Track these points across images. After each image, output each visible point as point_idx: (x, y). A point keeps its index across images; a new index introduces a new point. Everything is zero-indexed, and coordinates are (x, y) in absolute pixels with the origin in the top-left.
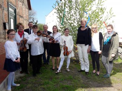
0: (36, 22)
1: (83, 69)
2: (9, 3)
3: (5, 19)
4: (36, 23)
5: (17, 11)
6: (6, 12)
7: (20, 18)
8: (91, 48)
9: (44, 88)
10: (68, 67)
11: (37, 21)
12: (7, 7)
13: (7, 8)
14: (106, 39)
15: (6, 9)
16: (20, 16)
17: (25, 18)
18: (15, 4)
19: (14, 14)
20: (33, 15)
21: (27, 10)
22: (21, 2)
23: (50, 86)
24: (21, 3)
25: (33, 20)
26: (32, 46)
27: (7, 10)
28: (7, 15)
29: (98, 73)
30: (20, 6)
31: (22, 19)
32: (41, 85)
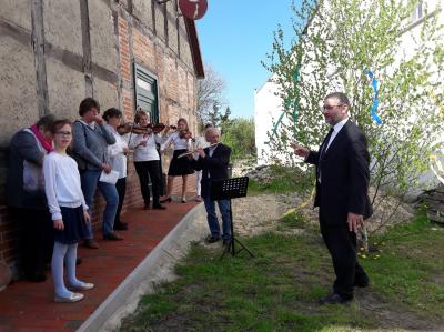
0: (224, 115)
2: (137, 66)
3: (127, 113)
4: (225, 119)
5: (160, 85)
6: (127, 93)
7: (170, 107)
9: (227, 318)
11: (228, 109)
12: (131, 77)
13: (131, 80)
15: (127, 85)
16: (169, 100)
17: (185, 106)
18: (152, 65)
19: (153, 97)
20: (214, 91)
21: (191, 78)
22: (171, 56)
23: (246, 313)
24: (171, 61)
25: (215, 108)
27: (129, 86)
28: (131, 103)
30: (168, 69)
31: (176, 109)
32: (220, 308)
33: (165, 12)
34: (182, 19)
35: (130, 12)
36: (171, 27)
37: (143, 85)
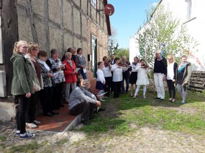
1: (159, 97)
2: (92, 35)
5: (98, 40)
6: (89, 44)
7: (100, 48)
8: (166, 76)
10: (144, 94)
11: (117, 44)
12: (90, 39)
14: (180, 68)
16: (100, 45)
17: (104, 46)
18: (96, 34)
19: (95, 45)
21: (107, 36)
22: (101, 29)
25: (112, 44)
26: (114, 74)
29: (173, 101)
33: (100, 14)
34: (104, 15)
35: (91, 17)
36: (101, 19)
37: (93, 41)
